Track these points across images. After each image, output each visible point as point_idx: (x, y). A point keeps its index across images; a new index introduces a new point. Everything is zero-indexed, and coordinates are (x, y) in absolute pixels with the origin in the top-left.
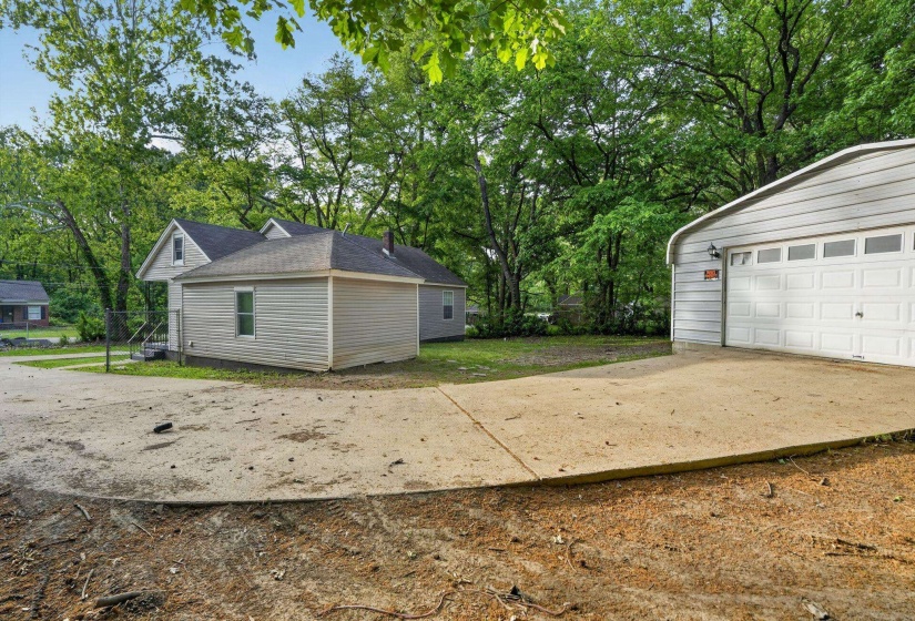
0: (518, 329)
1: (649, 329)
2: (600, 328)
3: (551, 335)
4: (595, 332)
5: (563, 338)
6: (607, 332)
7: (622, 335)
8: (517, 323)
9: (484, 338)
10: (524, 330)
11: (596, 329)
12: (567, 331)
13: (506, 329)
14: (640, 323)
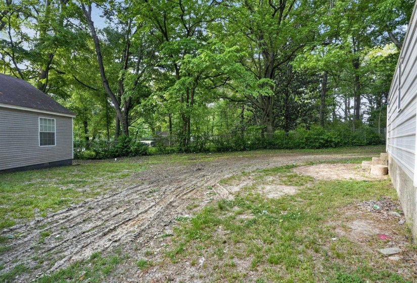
0: (127, 151)
1: (211, 149)
2: (183, 149)
3: (150, 154)
4: (180, 151)
5: (159, 157)
6: (187, 151)
7: (197, 153)
8: (126, 147)
9: (100, 159)
10: (131, 152)
11: (181, 150)
12: (163, 152)
13: (117, 151)
14: (208, 145)
